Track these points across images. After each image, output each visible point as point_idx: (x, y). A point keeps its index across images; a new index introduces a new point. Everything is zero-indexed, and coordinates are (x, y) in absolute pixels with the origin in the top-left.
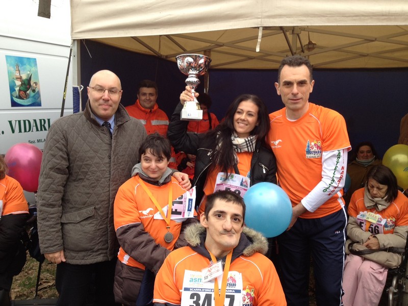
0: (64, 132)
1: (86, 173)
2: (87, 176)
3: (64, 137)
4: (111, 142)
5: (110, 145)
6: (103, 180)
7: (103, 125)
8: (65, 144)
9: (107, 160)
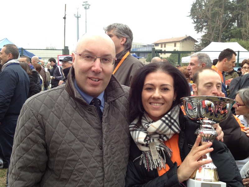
0: (40, 117)
1: (71, 172)
2: (73, 177)
3: (40, 124)
4: (101, 125)
5: (100, 129)
6: (94, 180)
7: (91, 103)
8: (41, 134)
9: (97, 152)
